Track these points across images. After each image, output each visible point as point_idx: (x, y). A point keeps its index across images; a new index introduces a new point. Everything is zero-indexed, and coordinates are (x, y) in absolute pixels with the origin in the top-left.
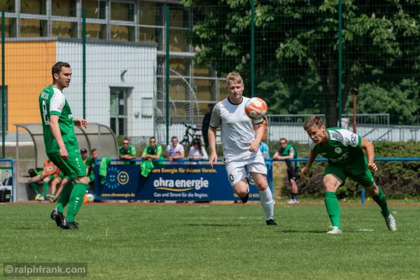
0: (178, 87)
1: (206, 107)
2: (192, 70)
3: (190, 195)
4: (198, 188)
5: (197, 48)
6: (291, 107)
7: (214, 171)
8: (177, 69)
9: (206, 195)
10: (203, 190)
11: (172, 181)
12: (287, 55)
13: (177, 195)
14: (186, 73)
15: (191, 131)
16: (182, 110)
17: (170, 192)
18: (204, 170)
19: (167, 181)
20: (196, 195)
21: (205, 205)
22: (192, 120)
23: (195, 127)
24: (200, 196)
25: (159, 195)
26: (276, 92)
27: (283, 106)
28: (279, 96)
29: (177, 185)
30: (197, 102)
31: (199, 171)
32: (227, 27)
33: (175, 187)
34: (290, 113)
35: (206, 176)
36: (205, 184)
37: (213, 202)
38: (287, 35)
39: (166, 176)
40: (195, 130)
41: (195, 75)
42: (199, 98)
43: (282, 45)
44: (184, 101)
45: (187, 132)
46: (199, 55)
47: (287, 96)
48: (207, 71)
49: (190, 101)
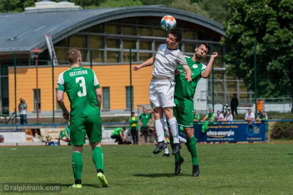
0: (219, 86)
1: (232, 95)
2: (225, 77)
3: (225, 139)
4: (229, 135)
5: (227, 66)
6: (275, 94)
7: (237, 127)
8: (218, 76)
9: (233, 139)
10: (231, 136)
11: (216, 132)
12: (272, 68)
13: (219, 139)
14: (222, 78)
15: (225, 107)
16: (221, 97)
17: (214, 137)
18: (232, 127)
19: (213, 132)
20: (228, 139)
21: (233, 144)
22: (226, 101)
23: (227, 105)
24: (230, 139)
25: (209, 139)
26: (268, 87)
27: (271, 94)
28: (269, 89)
29: (219, 135)
30: (228, 92)
31: (229, 127)
32: (241, 55)
33: (217, 135)
34: (275, 97)
35: (233, 130)
36: (232, 133)
37: (238, 142)
38: (272, 58)
39: (213, 130)
40: (227, 107)
41: (227, 79)
42: (229, 91)
43: (270, 64)
44: (221, 92)
45: (223, 108)
46: (227, 69)
47: (273, 89)
48: (233, 77)
49: (224, 92)
